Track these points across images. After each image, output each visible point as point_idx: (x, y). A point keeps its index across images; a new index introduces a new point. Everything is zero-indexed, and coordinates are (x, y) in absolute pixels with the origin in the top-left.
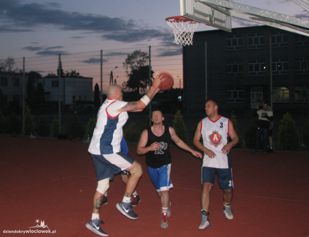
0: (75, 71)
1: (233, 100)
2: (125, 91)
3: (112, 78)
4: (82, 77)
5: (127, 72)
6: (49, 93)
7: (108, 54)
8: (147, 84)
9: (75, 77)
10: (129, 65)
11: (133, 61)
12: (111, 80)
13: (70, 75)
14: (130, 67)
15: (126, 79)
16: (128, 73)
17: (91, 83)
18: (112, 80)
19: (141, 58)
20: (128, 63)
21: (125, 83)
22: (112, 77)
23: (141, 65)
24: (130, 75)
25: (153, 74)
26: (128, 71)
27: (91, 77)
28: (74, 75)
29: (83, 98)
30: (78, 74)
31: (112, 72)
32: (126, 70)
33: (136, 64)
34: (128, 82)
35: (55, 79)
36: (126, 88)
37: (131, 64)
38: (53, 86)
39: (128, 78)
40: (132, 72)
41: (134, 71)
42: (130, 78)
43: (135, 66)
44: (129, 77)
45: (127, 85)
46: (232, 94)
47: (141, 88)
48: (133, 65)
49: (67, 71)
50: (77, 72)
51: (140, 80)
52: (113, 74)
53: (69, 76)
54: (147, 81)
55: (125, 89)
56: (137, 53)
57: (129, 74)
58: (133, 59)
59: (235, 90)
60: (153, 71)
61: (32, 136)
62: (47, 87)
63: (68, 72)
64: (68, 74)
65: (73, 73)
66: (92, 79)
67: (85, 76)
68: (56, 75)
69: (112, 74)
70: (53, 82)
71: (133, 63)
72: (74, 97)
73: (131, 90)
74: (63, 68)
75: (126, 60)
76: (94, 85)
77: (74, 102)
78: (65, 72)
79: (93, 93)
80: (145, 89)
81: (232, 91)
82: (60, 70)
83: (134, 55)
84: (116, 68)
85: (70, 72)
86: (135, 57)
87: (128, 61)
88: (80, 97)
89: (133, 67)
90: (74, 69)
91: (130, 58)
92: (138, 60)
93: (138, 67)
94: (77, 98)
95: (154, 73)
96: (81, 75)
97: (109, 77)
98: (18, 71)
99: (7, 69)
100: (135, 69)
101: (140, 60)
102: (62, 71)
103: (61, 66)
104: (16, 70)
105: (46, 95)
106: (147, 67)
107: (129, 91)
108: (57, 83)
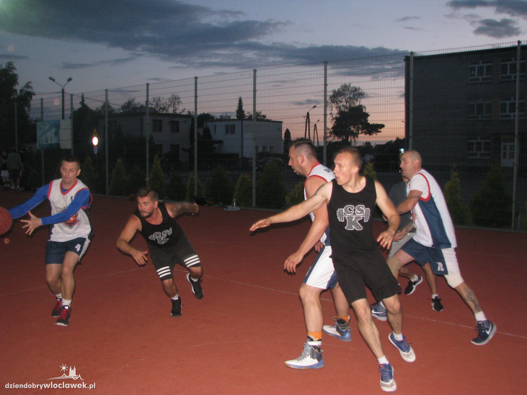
0: (261, 113)
1: (476, 154)
2: (328, 141)
3: (309, 122)
4: (269, 121)
5: (331, 114)
6: (221, 142)
8: (358, 131)
9: (261, 120)
10: (334, 105)
11: (340, 98)
12: (308, 125)
13: (253, 117)
14: (336, 108)
17: (280, 129)
19: (352, 95)
20: (333, 102)
21: (328, 129)
22: (309, 120)
23: (351, 104)
24: (336, 118)
25: (369, 118)
26: (333, 112)
27: (280, 120)
28: (259, 118)
29: (268, 150)
30: (264, 116)
31: (308, 114)
32: (330, 112)
33: (344, 103)
34: (333, 128)
35: (231, 123)
36: (330, 136)
37: (337, 103)
38: (227, 132)
39: (333, 122)
40: (338, 114)
41: (341, 113)
42: (335, 122)
43: (343, 106)
44: (334, 120)
45: (332, 133)
46: (475, 145)
47: (351, 137)
48: (341, 104)
49: (248, 113)
51: (350, 125)
52: (311, 117)
53: (252, 119)
54: (359, 128)
55: (328, 137)
56: (345, 88)
57: (334, 116)
58: (340, 96)
59: (479, 140)
62: (218, 134)
63: (250, 114)
64: (251, 116)
65: (257, 115)
66: (281, 122)
67: (273, 119)
68: (234, 117)
69: (308, 117)
70: (227, 127)
71: (341, 102)
72: (257, 148)
73: (337, 139)
74: (244, 108)
75: (330, 97)
76: (284, 131)
77: (256, 154)
78: (246, 113)
79: (283, 142)
80: (356, 139)
81: (475, 141)
82: (240, 111)
83: (341, 91)
84: (315, 108)
85: (253, 113)
86: (343, 94)
87: (333, 99)
88: (264, 148)
89: (339, 107)
91: (336, 95)
92: (347, 97)
93: (347, 108)
94: (261, 150)
95: (369, 115)
96: (268, 117)
97: (304, 120)
98: (185, 113)
99: (171, 111)
100: (343, 109)
101: (350, 98)
102: (243, 112)
103: (242, 106)
104: (183, 111)
105: (216, 146)
106: (360, 108)
107: (333, 141)
108: (233, 127)
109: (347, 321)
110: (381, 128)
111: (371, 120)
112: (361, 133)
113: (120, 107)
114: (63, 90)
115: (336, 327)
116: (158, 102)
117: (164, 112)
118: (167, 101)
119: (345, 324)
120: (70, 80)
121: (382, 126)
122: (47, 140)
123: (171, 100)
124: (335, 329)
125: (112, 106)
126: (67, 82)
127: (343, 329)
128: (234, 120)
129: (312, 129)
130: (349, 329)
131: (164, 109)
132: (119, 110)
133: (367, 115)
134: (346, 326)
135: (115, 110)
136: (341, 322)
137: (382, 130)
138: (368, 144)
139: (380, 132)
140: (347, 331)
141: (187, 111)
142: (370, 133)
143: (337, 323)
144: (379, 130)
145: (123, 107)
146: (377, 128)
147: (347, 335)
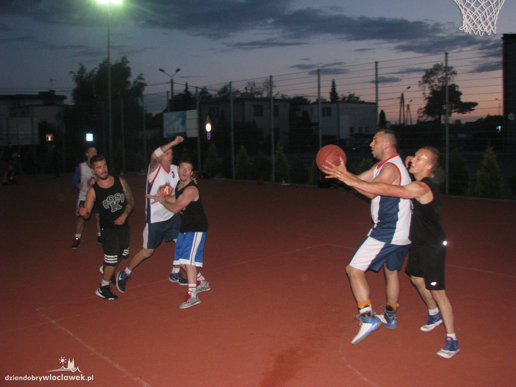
0: (354, 94)
2: (422, 121)
3: (403, 102)
4: (363, 102)
5: (424, 94)
6: (317, 124)
7: (402, 71)
8: (452, 110)
9: (355, 102)
10: (427, 85)
11: (432, 78)
13: (347, 99)
14: (429, 87)
15: (423, 104)
16: (425, 96)
17: (375, 110)
18: (403, 105)
19: (444, 75)
20: (425, 82)
21: (421, 109)
23: (443, 83)
24: (429, 98)
26: (426, 92)
27: (375, 102)
28: (352, 100)
29: (363, 131)
30: (358, 98)
31: (402, 95)
32: (423, 92)
33: (436, 82)
34: (425, 108)
35: (328, 106)
36: (423, 116)
37: (430, 83)
38: (323, 114)
39: (426, 102)
40: (431, 93)
41: (434, 93)
42: (428, 102)
43: (436, 85)
44: (427, 100)
45: (424, 112)
47: (444, 116)
48: (433, 84)
49: (342, 95)
50: (356, 95)
52: (405, 97)
53: (345, 101)
54: (452, 106)
55: (421, 117)
56: (437, 68)
57: (427, 96)
58: (433, 76)
60: (461, 92)
61: (284, 184)
62: (316, 116)
63: (344, 96)
64: (344, 98)
65: (351, 96)
66: (376, 104)
67: (366, 100)
68: (329, 100)
69: (402, 98)
70: (323, 109)
71: (433, 81)
72: (352, 129)
73: (430, 119)
74: (337, 91)
75: (423, 77)
76: (379, 112)
77: (351, 135)
78: (339, 95)
79: (378, 123)
80: (448, 117)
82: (333, 93)
83: (433, 70)
84: (409, 89)
85: (347, 95)
86: (436, 74)
87: (425, 79)
88: (360, 129)
89: (432, 87)
90: (352, 92)
91: (429, 75)
92: (440, 77)
93: (439, 87)
94: (356, 131)
95: (461, 94)
96: (362, 99)
97: (399, 101)
98: (279, 97)
99: (265, 95)
100: (435, 88)
101: (442, 77)
102: (337, 94)
103: (335, 88)
104: (277, 95)
105: (314, 128)
106: (453, 87)
107: (427, 121)
108: (329, 110)
109: (395, 309)
110: (474, 107)
111: (464, 99)
112: (455, 112)
113: (216, 93)
114: (172, 80)
115: (384, 314)
116: (253, 87)
117: (259, 96)
118: (261, 85)
119: (393, 311)
120: (178, 70)
121: (475, 104)
122: (174, 130)
123: (265, 84)
124: (383, 316)
125: (210, 92)
126: (175, 72)
127: (390, 316)
128: (329, 102)
129: (406, 109)
130: (394, 316)
131: (258, 93)
132: (216, 95)
133: (459, 94)
134: (393, 313)
135: (212, 95)
136: (389, 308)
137: (476, 107)
138: (458, 121)
139: (473, 110)
140: (393, 319)
141: (280, 94)
142: (463, 112)
143: (386, 310)
144: (473, 108)
145: (220, 93)
146: (470, 106)
147: (393, 323)
